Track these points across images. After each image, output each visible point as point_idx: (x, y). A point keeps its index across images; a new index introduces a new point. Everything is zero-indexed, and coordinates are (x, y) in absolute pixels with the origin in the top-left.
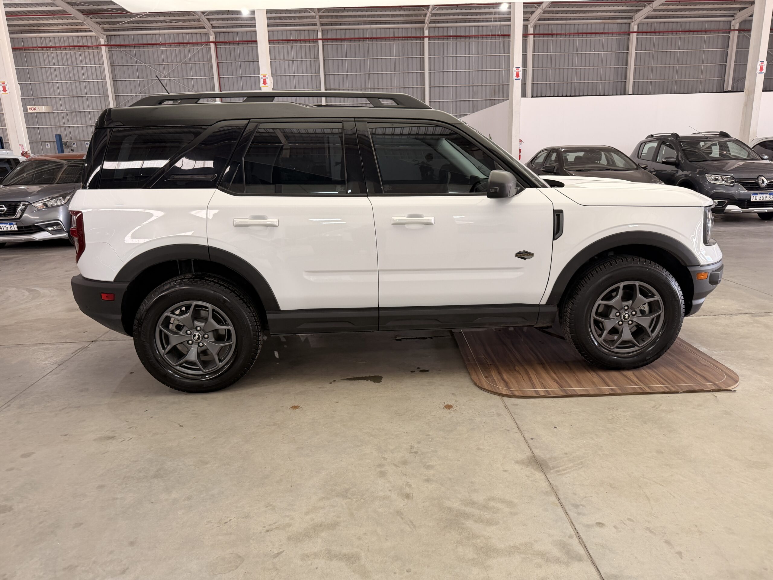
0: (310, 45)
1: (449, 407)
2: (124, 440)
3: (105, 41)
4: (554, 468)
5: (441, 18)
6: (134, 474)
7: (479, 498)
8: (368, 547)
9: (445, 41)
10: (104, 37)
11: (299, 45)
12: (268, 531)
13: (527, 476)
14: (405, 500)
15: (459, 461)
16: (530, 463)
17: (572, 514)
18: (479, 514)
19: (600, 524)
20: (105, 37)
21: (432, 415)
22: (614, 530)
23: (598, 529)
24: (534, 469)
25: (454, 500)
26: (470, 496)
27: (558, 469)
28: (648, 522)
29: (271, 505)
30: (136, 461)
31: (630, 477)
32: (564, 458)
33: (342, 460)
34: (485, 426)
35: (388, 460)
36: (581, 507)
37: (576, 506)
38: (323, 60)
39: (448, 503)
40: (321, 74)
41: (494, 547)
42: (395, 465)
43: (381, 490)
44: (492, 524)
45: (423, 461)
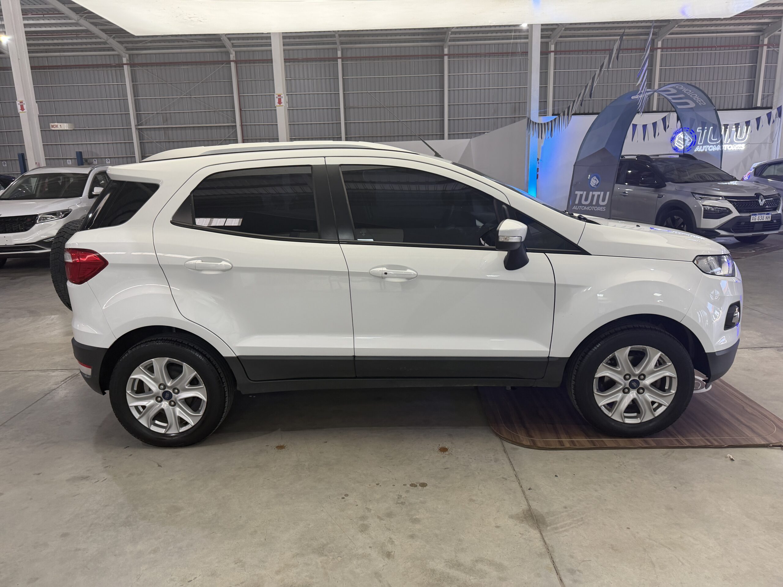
0: (329, 64)
1: (444, 450)
2: (98, 481)
3: (127, 60)
4: (551, 524)
5: (461, 36)
6: (102, 521)
7: (466, 559)
9: (465, 59)
10: (126, 56)
11: (318, 63)
13: (520, 533)
14: (386, 559)
16: (525, 518)
17: (567, 581)
18: (464, 578)
21: (425, 460)
24: (529, 525)
25: (439, 561)
26: (456, 556)
27: (555, 526)
29: (241, 561)
30: (106, 506)
32: (563, 512)
33: (322, 510)
34: (480, 473)
35: (372, 511)
36: (578, 573)
37: (572, 572)
38: (343, 78)
39: (432, 565)
40: (340, 92)
42: (378, 517)
43: (361, 547)
45: (410, 513)
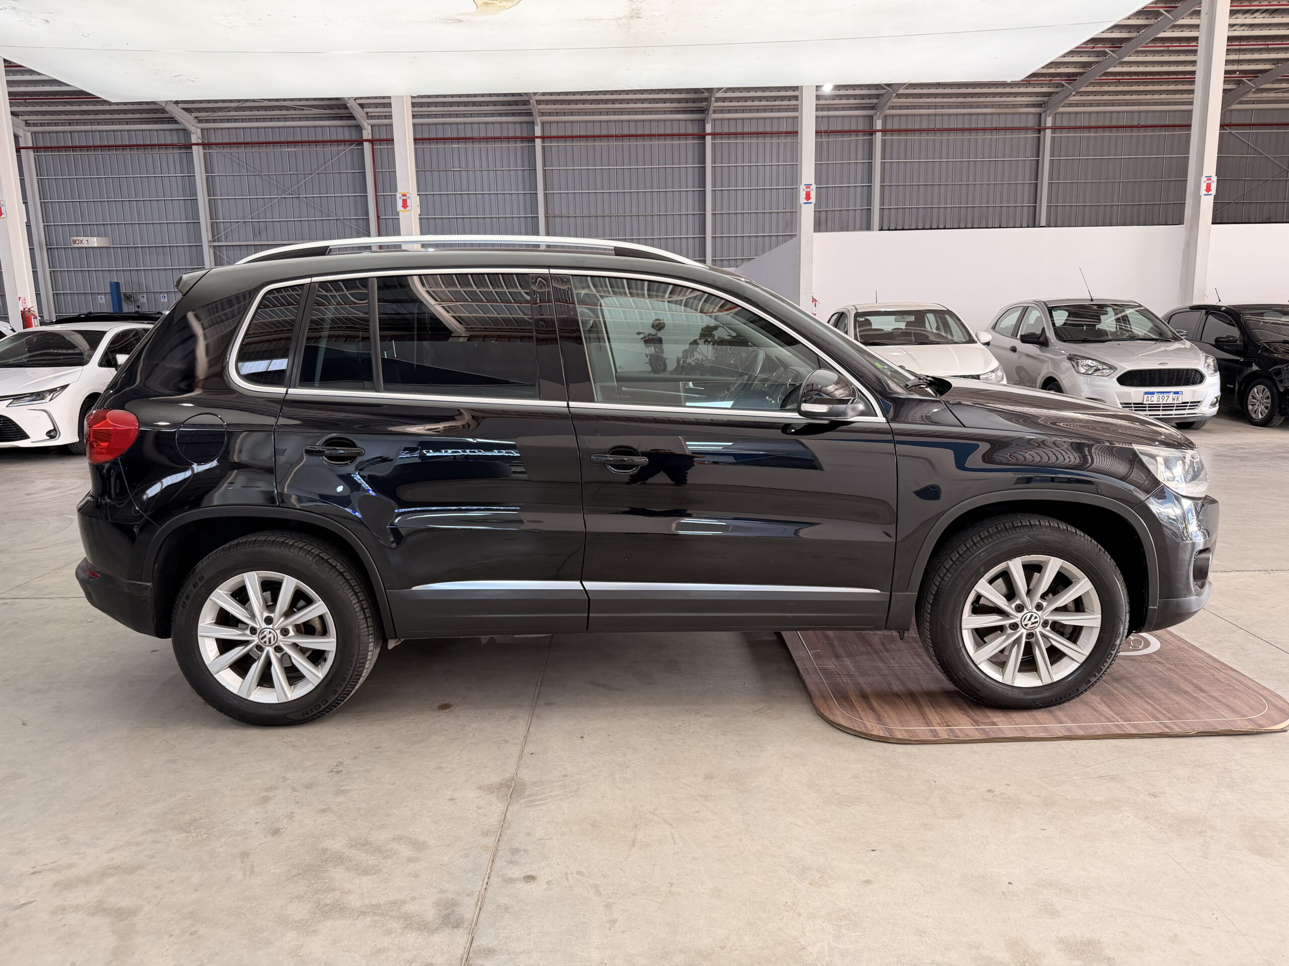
0: (522, 146)
1: (445, 707)
3: (198, 138)
4: (529, 796)
7: (379, 837)
8: (162, 899)
9: (739, 141)
10: (197, 132)
11: (505, 145)
12: (34, 873)
13: (478, 807)
14: (269, 837)
15: (394, 784)
16: (499, 789)
17: (499, 863)
18: (361, 858)
19: (530, 878)
20: (199, 131)
22: (545, 886)
23: (521, 885)
24: (498, 797)
25: (341, 839)
26: (368, 833)
27: (534, 798)
28: (605, 877)
29: (67, 838)
31: (634, 811)
32: (557, 782)
33: (219, 779)
34: (476, 735)
35: (289, 781)
36: (522, 853)
37: (515, 851)
38: (543, 169)
39: (327, 843)
40: (538, 192)
41: (345, 905)
42: (293, 788)
43: (244, 823)
44: (369, 874)
45: (340, 784)
